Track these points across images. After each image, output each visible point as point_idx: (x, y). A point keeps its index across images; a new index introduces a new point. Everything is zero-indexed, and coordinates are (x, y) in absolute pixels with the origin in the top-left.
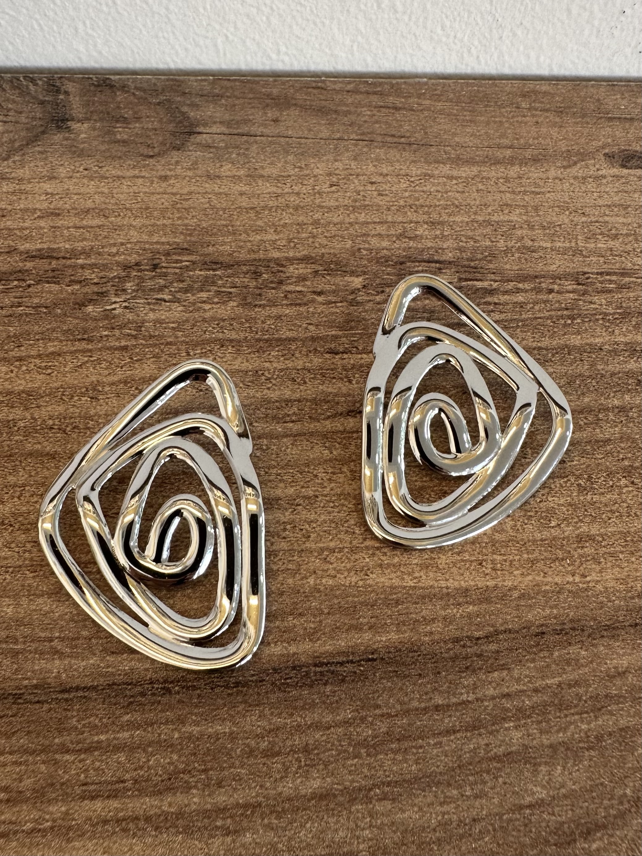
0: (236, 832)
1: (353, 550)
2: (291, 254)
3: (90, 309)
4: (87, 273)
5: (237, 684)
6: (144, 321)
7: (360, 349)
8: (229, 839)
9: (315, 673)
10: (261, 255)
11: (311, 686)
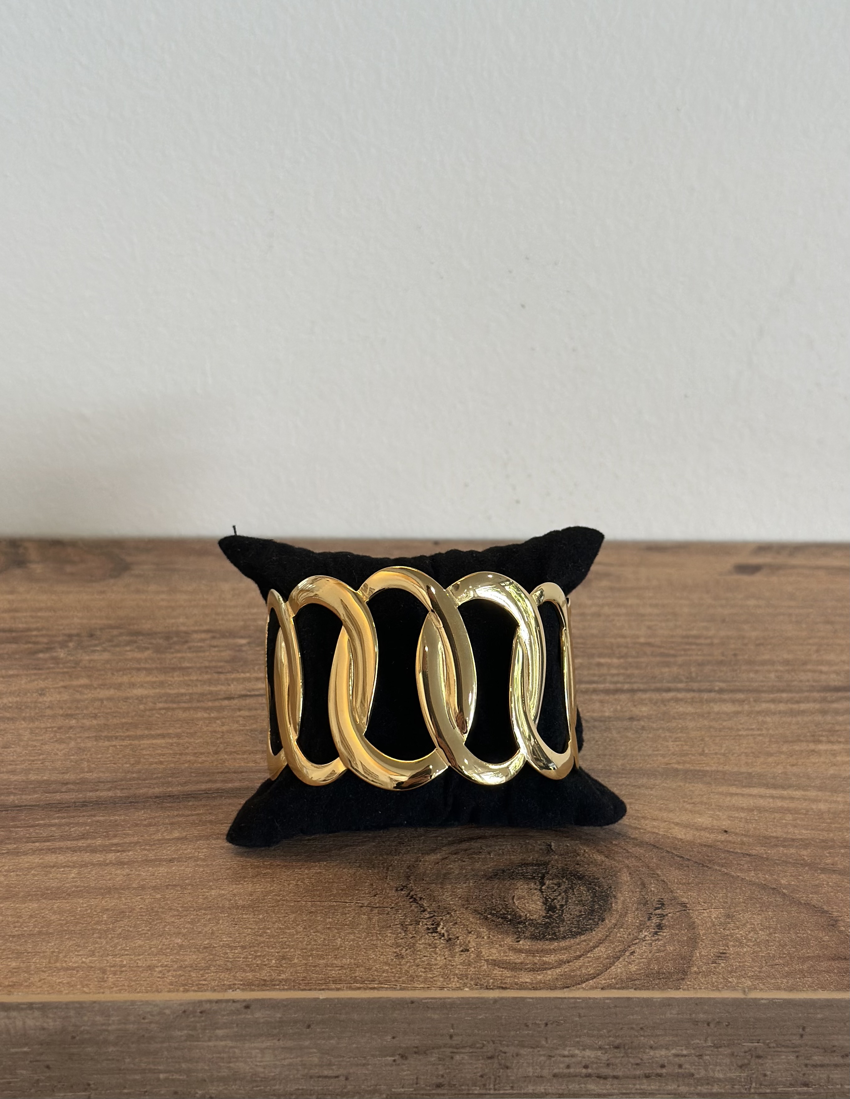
0: (123, 851)
1: (217, 753)
2: (196, 628)
3: (41, 655)
4: (40, 639)
5: (131, 802)
6: (81, 661)
7: (240, 671)
8: (118, 854)
9: (183, 798)
10: (174, 629)
11: (180, 802)
